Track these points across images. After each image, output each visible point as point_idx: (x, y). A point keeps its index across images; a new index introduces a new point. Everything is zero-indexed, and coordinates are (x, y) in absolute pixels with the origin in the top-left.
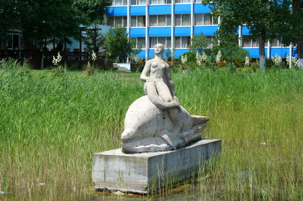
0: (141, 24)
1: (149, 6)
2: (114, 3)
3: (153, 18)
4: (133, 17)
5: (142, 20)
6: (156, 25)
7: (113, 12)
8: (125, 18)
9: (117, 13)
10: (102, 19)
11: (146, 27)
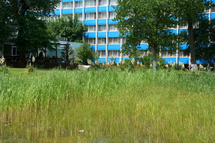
0: (104, 43)
1: (108, 32)
2: (88, 30)
3: (110, 39)
4: (99, 39)
5: (104, 40)
6: (112, 43)
7: (88, 35)
8: (95, 39)
9: (90, 36)
10: (81, 39)
11: (106, 44)
